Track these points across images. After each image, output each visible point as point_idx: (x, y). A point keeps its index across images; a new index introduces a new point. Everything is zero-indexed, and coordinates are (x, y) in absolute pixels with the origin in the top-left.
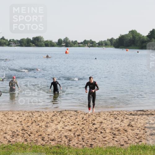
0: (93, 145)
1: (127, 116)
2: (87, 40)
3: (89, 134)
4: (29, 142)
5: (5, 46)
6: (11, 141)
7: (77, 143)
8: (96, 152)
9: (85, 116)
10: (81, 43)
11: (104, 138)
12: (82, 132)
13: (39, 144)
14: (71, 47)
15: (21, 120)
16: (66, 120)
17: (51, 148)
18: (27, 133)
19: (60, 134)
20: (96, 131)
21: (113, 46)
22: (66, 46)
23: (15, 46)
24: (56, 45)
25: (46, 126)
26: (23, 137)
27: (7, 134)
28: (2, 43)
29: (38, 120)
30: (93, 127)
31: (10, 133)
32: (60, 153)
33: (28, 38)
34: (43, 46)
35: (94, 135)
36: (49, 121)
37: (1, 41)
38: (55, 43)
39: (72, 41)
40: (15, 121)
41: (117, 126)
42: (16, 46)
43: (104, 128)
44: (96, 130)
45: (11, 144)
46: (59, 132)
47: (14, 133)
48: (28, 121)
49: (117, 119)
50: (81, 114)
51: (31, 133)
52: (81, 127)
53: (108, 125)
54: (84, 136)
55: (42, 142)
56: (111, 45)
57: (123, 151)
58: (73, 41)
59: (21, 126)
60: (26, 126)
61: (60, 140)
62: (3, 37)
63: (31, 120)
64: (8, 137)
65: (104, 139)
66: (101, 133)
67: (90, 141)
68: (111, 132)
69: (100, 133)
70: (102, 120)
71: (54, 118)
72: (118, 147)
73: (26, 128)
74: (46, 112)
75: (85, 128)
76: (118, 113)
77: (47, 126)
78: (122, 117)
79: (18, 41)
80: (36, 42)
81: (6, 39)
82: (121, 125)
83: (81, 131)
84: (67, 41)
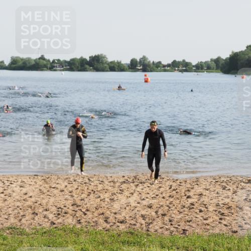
0: (187, 230)
1: (243, 184)
2: (177, 60)
3: (181, 213)
4: (84, 224)
5: (46, 70)
6: (55, 222)
7: (161, 228)
8: (191, 243)
9: (174, 184)
10: (169, 65)
11: (205, 219)
12: (170, 209)
13: (100, 228)
14: (151, 71)
15: (70, 189)
16: (143, 191)
17: (119, 235)
18: (81, 210)
19: (134, 212)
20: (193, 208)
21: (219, 71)
22: (144, 70)
23: (61, 70)
24: (128, 68)
25: (111, 199)
26: (74, 216)
27: (48, 212)
28: (41, 66)
29: (99, 190)
30: (187, 202)
31: (54, 209)
32: (134, 243)
33: (82, 57)
34: (106, 70)
35: (190, 214)
36: (115, 192)
37: (39, 62)
38: (126, 65)
39: (153, 62)
40: (62, 191)
41: (227, 201)
42: (63, 70)
43: (205, 203)
44: (192, 206)
45: (56, 228)
46: (132, 209)
47: (60, 210)
48: (83, 190)
49: (227, 189)
50: (168, 181)
51: (87, 210)
52: (168, 202)
53: (211, 200)
54: (173, 215)
55: (105, 225)
56: (216, 69)
57: (236, 242)
58: (155, 63)
59: (71, 199)
60: (79, 198)
61: (134, 223)
62: (42, 56)
63: (88, 189)
64: (51, 216)
65: (205, 221)
66: (201, 211)
67: (182, 224)
68: (216, 211)
69: (198, 211)
70: (201, 190)
71: (124, 186)
72: (227, 235)
73: (79, 203)
74: (111, 177)
75: (174, 202)
76: (229, 179)
77: (113, 199)
78: (235, 187)
79: (65, 62)
80: (96, 64)
81: (48, 59)
82: (233, 198)
83: (168, 208)
84: (145, 62)
